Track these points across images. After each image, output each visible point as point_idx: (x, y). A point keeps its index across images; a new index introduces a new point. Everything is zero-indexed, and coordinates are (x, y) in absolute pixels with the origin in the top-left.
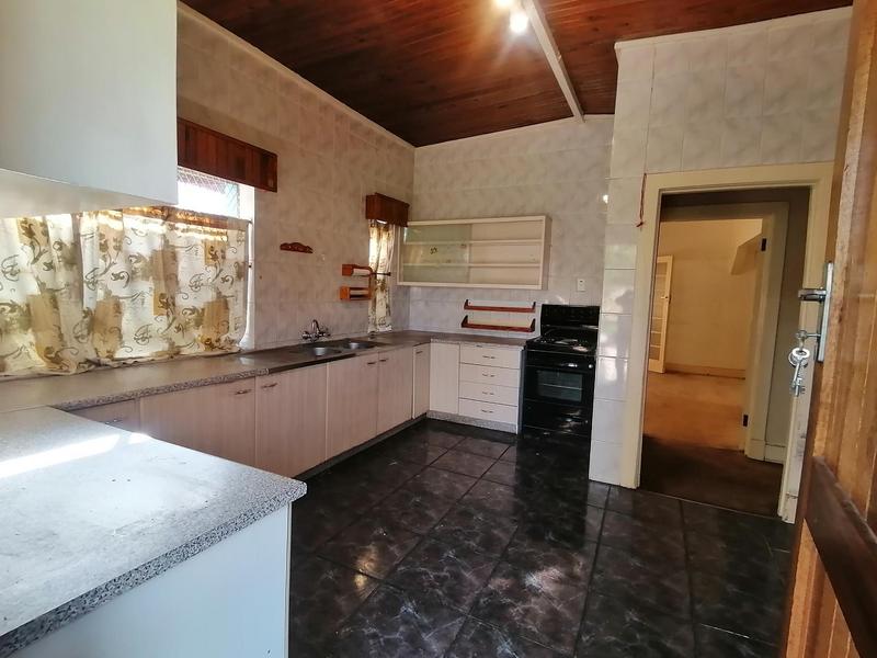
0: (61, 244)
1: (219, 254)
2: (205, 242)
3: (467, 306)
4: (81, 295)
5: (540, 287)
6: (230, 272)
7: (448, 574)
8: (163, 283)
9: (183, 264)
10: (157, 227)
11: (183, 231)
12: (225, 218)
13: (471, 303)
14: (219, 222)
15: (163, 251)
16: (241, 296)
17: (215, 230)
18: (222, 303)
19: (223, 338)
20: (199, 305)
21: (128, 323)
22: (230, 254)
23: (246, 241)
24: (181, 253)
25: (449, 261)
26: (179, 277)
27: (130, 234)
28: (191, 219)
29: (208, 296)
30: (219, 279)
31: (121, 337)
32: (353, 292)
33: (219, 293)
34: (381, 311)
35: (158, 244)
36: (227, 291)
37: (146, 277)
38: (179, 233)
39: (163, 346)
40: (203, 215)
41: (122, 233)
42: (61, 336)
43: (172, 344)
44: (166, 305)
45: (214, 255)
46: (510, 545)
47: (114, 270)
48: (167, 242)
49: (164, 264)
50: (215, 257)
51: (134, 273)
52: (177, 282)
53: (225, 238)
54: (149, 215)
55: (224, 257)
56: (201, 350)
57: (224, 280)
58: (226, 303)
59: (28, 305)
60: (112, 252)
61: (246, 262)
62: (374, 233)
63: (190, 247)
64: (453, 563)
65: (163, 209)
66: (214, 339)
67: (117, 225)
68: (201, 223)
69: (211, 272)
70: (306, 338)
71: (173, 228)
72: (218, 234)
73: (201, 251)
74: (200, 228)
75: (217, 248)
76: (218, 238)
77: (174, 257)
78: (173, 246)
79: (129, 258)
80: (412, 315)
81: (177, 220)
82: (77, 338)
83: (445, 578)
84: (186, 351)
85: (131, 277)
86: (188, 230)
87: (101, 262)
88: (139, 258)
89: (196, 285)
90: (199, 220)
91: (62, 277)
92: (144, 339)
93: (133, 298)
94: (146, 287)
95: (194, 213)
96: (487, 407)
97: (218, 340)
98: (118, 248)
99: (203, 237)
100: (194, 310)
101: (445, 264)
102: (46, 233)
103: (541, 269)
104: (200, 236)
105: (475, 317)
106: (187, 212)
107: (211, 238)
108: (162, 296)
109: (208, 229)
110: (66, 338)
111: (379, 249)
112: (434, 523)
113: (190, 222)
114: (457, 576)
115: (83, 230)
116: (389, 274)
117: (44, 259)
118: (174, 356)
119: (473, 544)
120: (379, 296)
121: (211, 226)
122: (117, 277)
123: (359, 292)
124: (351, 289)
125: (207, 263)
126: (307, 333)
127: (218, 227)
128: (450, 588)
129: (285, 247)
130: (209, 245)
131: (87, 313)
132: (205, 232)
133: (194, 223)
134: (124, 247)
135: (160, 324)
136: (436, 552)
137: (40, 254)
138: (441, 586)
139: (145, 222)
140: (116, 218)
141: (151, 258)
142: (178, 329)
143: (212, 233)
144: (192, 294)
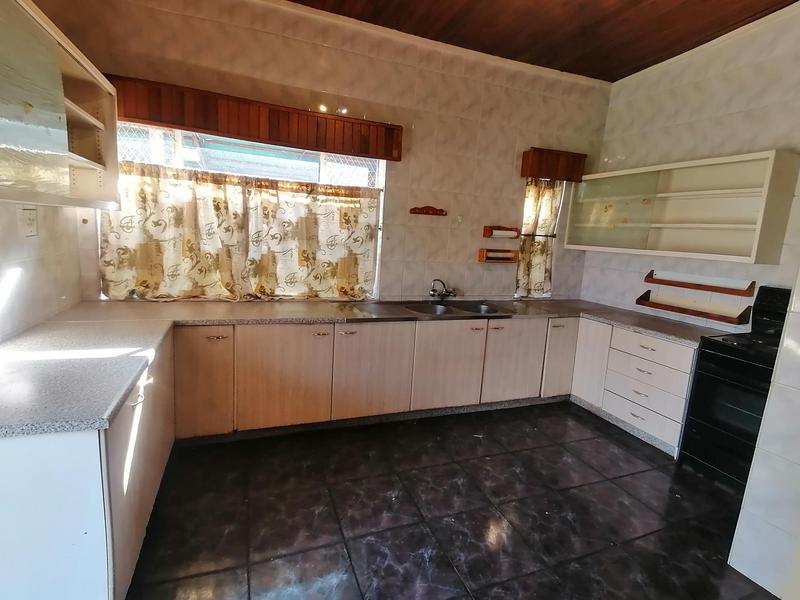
0: (236, 215)
1: (352, 219)
2: (340, 209)
3: (650, 278)
4: (247, 252)
5: (752, 259)
6: (361, 233)
7: (401, 571)
8: (305, 241)
9: (322, 227)
10: (303, 199)
11: (322, 201)
12: (358, 189)
13: (658, 275)
14: (353, 192)
15: (306, 218)
16: (372, 254)
17: (349, 199)
18: (353, 260)
19: (357, 287)
20: (334, 260)
21: (281, 270)
22: (362, 219)
23: (378, 207)
24: (321, 219)
25: (626, 221)
26: (320, 238)
27: (284, 206)
28: (330, 191)
29: (341, 253)
30: (351, 240)
31: (277, 280)
32: (491, 255)
33: (350, 251)
34: (538, 275)
35: (303, 213)
36: (358, 249)
37: (293, 238)
38: (319, 203)
39: (304, 290)
40: (339, 187)
41: (277, 206)
42: (232, 276)
43: (311, 289)
44: (307, 259)
45: (347, 220)
46: (501, 585)
47: (272, 232)
48: (310, 211)
49: (308, 228)
50: (348, 222)
51: (286, 234)
52: (318, 242)
53: (358, 205)
54: (297, 191)
55: (356, 221)
56: (336, 295)
57: (355, 240)
58: (356, 259)
59: (217, 255)
60: (271, 219)
61: (377, 225)
62: (531, 192)
63: (327, 214)
64: (419, 564)
65: (307, 185)
66: (347, 287)
67: (274, 200)
68: (337, 195)
69: (344, 234)
70: (433, 295)
71: (315, 199)
72: (351, 202)
73: (337, 217)
74: (336, 198)
75: (350, 214)
76: (352, 205)
77: (316, 222)
78: (315, 214)
79: (283, 223)
80: (585, 283)
81: (318, 193)
82: (243, 278)
83: (394, 573)
84: (323, 295)
85: (283, 238)
86: (326, 201)
87: (265, 226)
88: (290, 223)
89: (332, 245)
90: (335, 192)
91: (236, 237)
92: (291, 283)
93: (284, 253)
94: (293, 245)
95: (331, 187)
96: (639, 411)
97: (352, 289)
98: (274, 217)
99: (339, 205)
100: (330, 264)
101: (621, 225)
102: (227, 208)
103: (758, 232)
104: (336, 205)
105: (660, 294)
106: (326, 187)
107: (345, 205)
108: (304, 252)
109: (343, 198)
110: (235, 277)
111: (539, 209)
112: (450, 513)
113: (329, 194)
114: (408, 579)
115: (251, 204)
116: (554, 236)
117: (224, 225)
118: (312, 298)
119: (462, 556)
120: (537, 260)
121: (346, 196)
122: (273, 237)
123: (500, 255)
124: (489, 251)
125: (341, 227)
126: (433, 291)
127: (352, 197)
128: (388, 587)
129: (415, 211)
130: (343, 212)
131: (253, 262)
132: (340, 201)
133: (332, 194)
134: (278, 216)
135: (302, 272)
136: (418, 542)
137: (223, 222)
138: (383, 578)
139: (293, 196)
140: (273, 195)
141: (297, 223)
142: (316, 278)
143: (346, 202)
144: (328, 251)
